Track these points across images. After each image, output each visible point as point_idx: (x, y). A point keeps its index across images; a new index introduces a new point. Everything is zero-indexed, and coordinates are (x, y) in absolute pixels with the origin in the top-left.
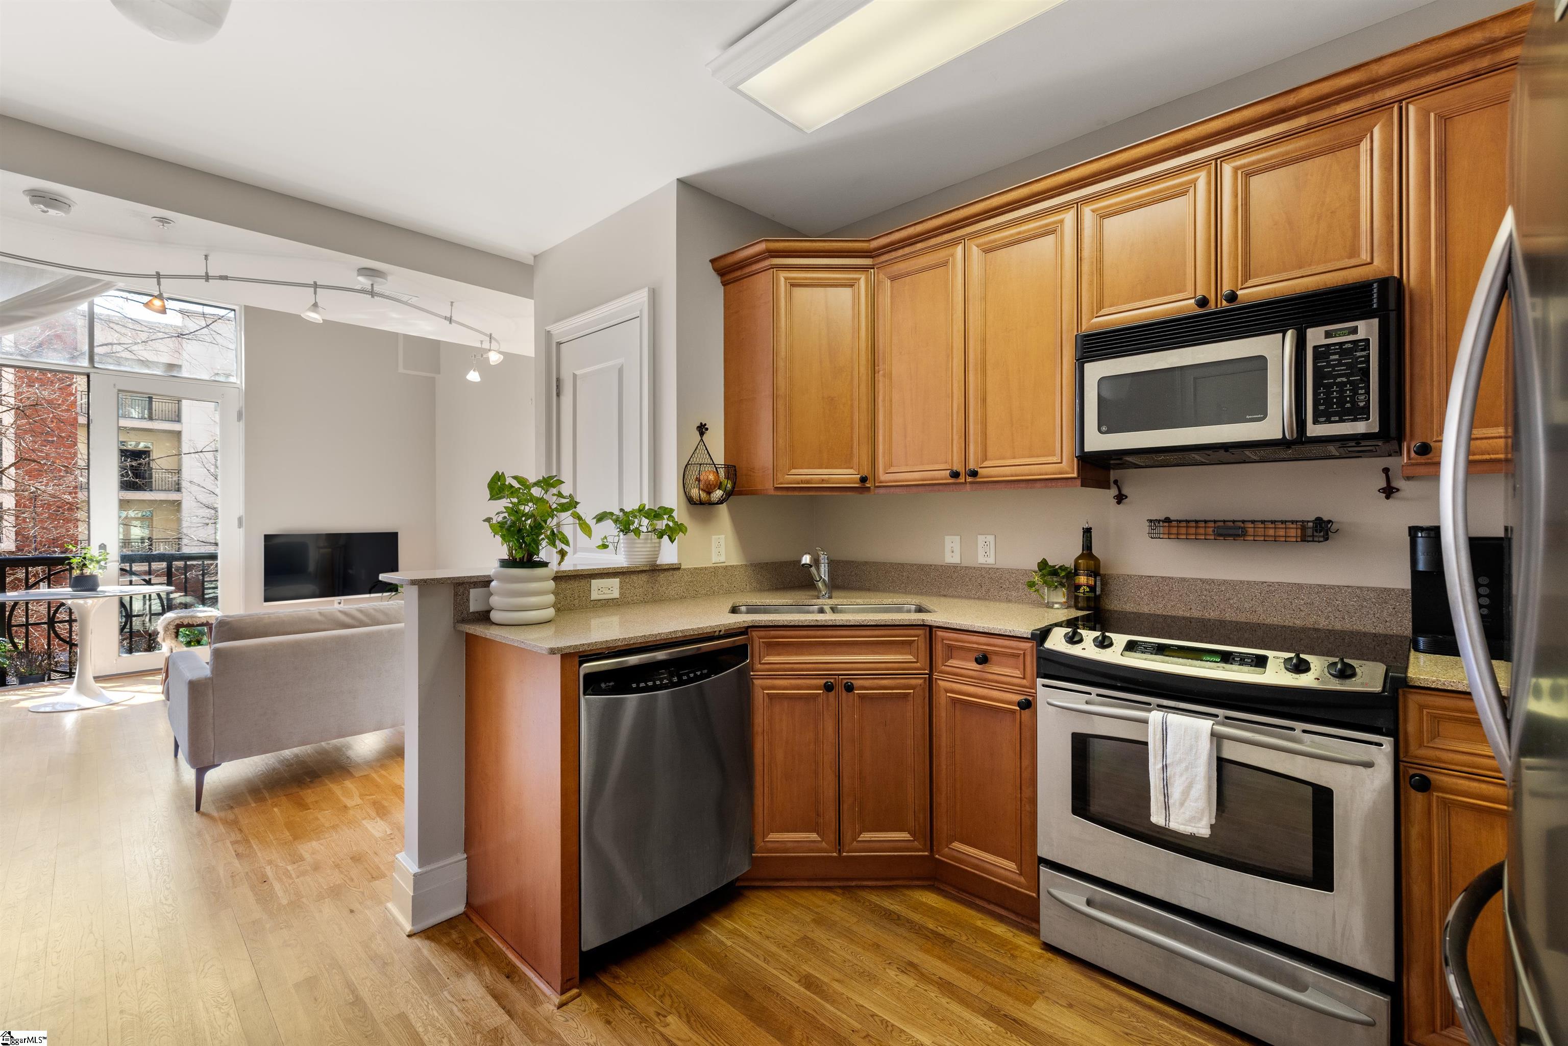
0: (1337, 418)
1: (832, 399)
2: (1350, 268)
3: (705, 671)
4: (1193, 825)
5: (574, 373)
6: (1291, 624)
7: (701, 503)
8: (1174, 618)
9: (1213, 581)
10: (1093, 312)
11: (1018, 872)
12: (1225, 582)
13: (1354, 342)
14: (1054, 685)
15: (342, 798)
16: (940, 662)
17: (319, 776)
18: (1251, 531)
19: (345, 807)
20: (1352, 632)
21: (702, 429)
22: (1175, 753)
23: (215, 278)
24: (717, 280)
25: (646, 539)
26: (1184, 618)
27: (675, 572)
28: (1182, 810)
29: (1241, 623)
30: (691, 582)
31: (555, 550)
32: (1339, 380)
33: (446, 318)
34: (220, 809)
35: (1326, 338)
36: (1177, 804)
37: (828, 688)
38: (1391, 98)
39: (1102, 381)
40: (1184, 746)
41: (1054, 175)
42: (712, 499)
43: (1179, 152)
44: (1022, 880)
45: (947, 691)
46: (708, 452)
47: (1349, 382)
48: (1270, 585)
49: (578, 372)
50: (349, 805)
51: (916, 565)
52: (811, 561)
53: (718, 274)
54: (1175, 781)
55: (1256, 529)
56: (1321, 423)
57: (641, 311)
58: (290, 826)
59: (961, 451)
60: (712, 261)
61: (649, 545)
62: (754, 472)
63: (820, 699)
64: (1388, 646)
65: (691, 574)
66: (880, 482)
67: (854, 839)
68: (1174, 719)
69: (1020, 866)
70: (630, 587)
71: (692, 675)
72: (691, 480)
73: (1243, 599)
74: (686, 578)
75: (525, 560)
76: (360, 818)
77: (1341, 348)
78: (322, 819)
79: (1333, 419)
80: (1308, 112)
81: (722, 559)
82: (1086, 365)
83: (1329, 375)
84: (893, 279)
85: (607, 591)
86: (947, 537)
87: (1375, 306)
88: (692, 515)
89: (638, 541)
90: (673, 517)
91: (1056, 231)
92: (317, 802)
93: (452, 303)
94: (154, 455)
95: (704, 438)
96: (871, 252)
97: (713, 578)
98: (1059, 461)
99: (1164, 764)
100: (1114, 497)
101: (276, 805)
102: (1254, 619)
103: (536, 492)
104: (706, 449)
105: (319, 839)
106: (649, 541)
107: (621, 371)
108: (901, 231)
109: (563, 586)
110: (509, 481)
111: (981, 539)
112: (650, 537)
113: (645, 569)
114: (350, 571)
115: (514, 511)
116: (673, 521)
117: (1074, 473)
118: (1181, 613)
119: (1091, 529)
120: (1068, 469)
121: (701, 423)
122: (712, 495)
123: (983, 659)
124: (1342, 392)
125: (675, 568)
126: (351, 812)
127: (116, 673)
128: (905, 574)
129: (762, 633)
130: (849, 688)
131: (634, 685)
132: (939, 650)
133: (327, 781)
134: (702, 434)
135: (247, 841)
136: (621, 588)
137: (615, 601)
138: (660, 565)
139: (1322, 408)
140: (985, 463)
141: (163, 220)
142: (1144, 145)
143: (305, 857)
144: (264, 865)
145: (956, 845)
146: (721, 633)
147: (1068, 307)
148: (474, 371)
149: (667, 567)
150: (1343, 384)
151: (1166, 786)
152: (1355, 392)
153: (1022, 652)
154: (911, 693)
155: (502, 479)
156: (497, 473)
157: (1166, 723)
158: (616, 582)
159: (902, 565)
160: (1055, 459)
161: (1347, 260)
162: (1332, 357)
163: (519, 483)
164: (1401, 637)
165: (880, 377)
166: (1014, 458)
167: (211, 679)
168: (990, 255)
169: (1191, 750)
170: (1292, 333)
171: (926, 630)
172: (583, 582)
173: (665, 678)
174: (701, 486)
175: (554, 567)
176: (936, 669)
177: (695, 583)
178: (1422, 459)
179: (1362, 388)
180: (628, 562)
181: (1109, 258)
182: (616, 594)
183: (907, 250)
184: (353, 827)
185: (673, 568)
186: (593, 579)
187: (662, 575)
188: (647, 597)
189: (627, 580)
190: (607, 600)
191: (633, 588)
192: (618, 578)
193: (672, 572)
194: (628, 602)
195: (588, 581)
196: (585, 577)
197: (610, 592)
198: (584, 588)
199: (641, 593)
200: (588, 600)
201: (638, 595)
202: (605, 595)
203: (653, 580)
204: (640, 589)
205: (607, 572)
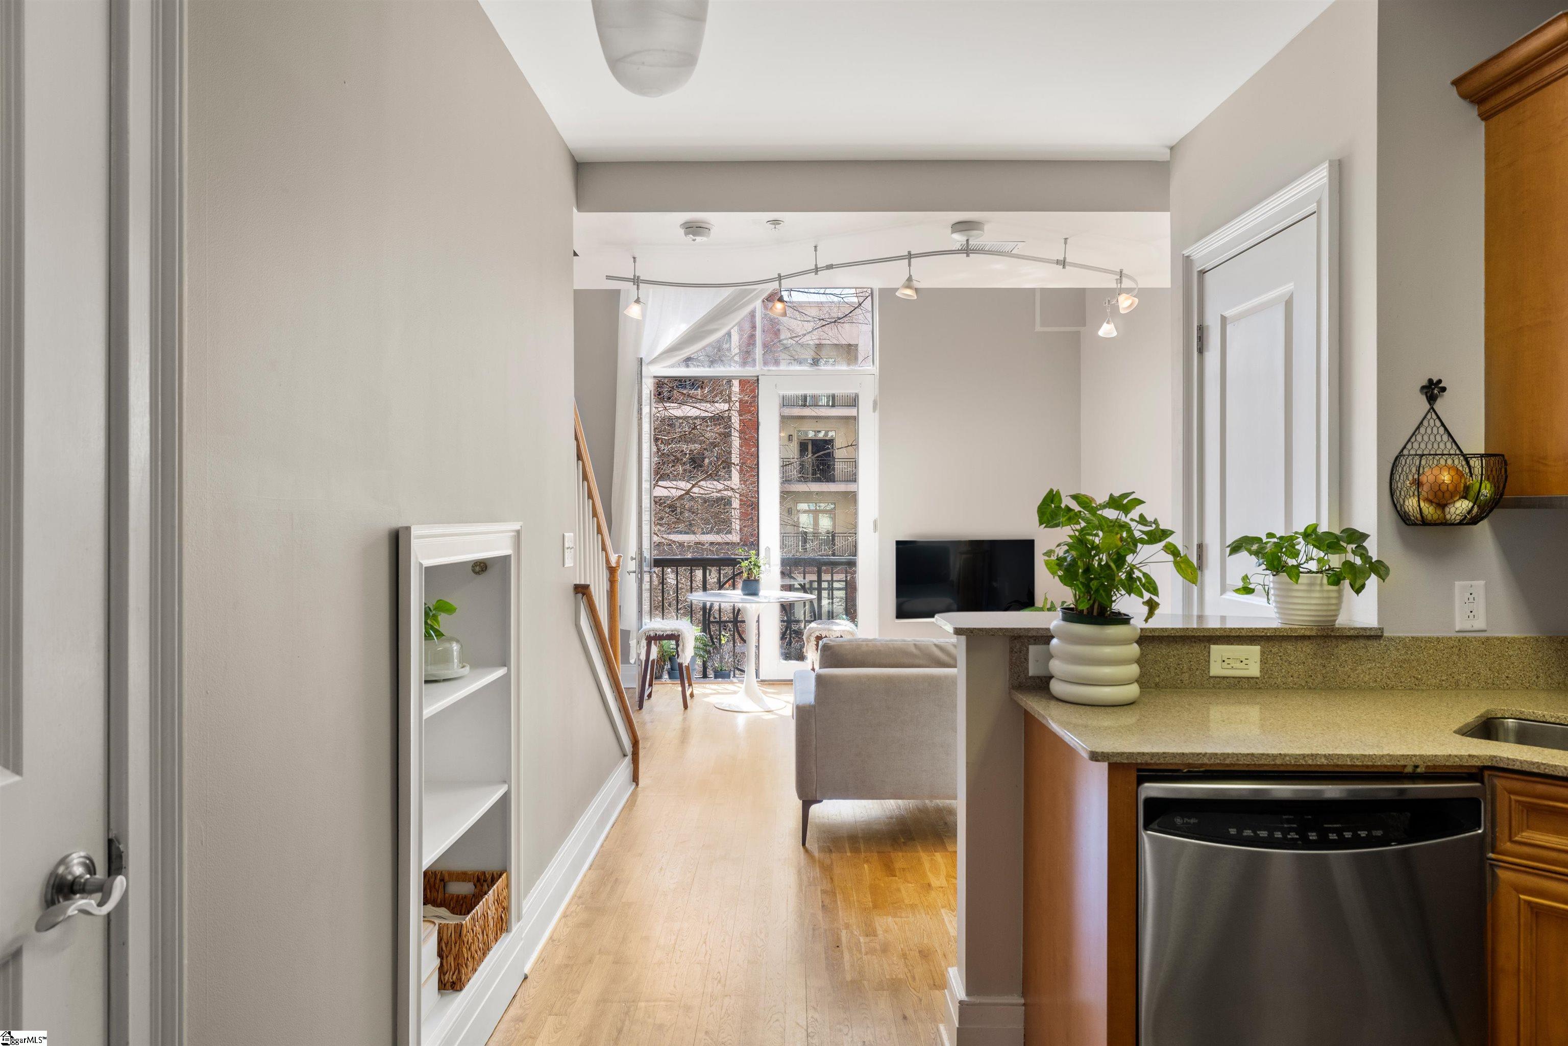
3: (1379, 833)
5: (1222, 315)
7: (1424, 522)
15: (928, 873)
17: (913, 839)
19: (929, 885)
21: (1433, 390)
23: (823, 268)
24: (1472, 113)
25: (1311, 584)
27: (1370, 643)
30: (1406, 661)
31: (1141, 600)
33: (1058, 262)
34: (822, 849)
42: (1448, 517)
46: (1446, 429)
49: (1227, 314)
50: (933, 885)
53: (1472, 102)
57: (1319, 203)
58: (874, 890)
60: (1459, 81)
61: (1317, 595)
65: (1405, 646)
70: (1280, 662)
71: (1348, 835)
72: (1405, 482)
74: (1394, 654)
75: (1095, 613)
76: (940, 904)
78: (903, 892)
81: (1479, 625)
85: (1238, 665)
88: (1408, 544)
89: (1296, 587)
90: (1365, 548)
92: (904, 869)
93: (1066, 239)
94: (838, 444)
95: (1438, 406)
97: (1455, 658)
101: (867, 861)
103: (1111, 514)
104: (1443, 425)
105: (895, 916)
106: (1317, 589)
107: (1289, 304)
109: (1164, 652)
110: (1067, 502)
112: (1319, 582)
113: (1308, 633)
114: (995, 584)
115: (1081, 543)
116: (1361, 556)
121: (1431, 380)
122: (1447, 510)
125: (1372, 636)
126: (933, 894)
127: (777, 679)
129: (1517, 785)
131: (1233, 831)
133: (919, 848)
134: (1432, 399)
135: (833, 893)
136: (1263, 662)
137: (1252, 681)
138: (1339, 629)
141: (776, 222)
143: (878, 933)
144: (841, 927)
146: (1419, 770)
148: (1108, 323)
149: (1352, 633)
155: (1056, 500)
156: (1052, 491)
158: (1254, 652)
163: (1079, 504)
167: (814, 707)
172: (1197, 648)
173: (1291, 830)
174: (1424, 494)
175: (1138, 623)
177: (1415, 663)
180: (1281, 619)
182: (1254, 670)
184: (930, 913)
185: (1365, 634)
186: (1214, 644)
187: (1344, 646)
188: (1314, 680)
189: (1275, 650)
190: (1237, 679)
191: (1286, 664)
192: (1259, 645)
193: (1364, 642)
194: (1276, 685)
195: (1205, 646)
196: (1199, 640)
197: (1242, 665)
198: (1197, 657)
199: (1301, 673)
200: (1204, 675)
201: (1296, 675)
202: (1233, 670)
203: (1326, 654)
204: (1300, 667)
205: (1237, 634)
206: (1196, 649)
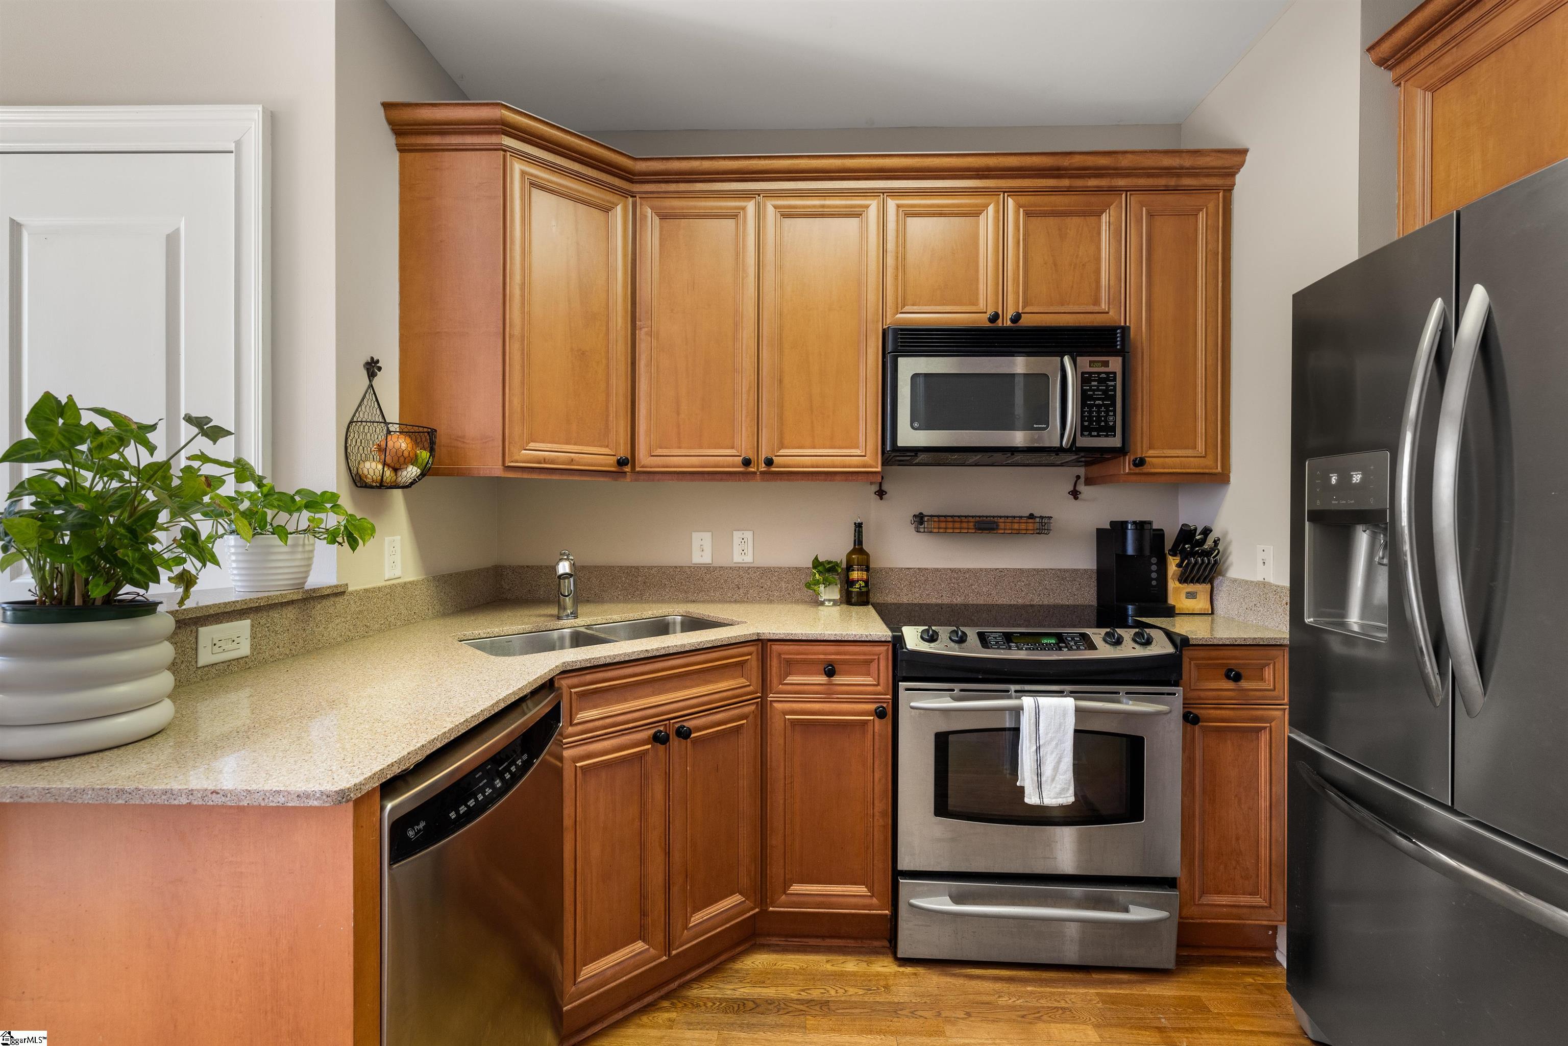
0: (1096, 433)
1: (583, 353)
2: (1096, 313)
3: (526, 757)
4: (1063, 796)
6: (1015, 603)
7: (378, 484)
8: (928, 606)
9: (960, 570)
10: (897, 308)
11: (869, 894)
12: (969, 570)
13: (1107, 373)
14: (918, 687)
16: (775, 681)
18: (1002, 525)
20: (1054, 606)
21: (372, 368)
22: (1047, 734)
24: (390, 140)
25: (295, 546)
26: (937, 605)
27: (337, 599)
28: (1054, 785)
29: (981, 605)
30: (361, 612)
32: (1097, 402)
35: (1090, 366)
36: (1049, 781)
37: (659, 739)
38: (1121, 187)
39: (915, 377)
40: (1054, 725)
41: (869, 156)
43: (978, 175)
44: (875, 901)
45: (785, 713)
46: (379, 406)
47: (1103, 405)
48: (1002, 570)
51: (655, 567)
52: (571, 569)
53: (393, 130)
54: (1046, 760)
55: (1006, 524)
56: (1085, 436)
57: (239, 143)
59: (753, 435)
60: (387, 106)
62: (464, 442)
63: (649, 758)
64: (1076, 613)
65: (361, 599)
66: (643, 467)
67: (686, 927)
68: (1044, 701)
69: (871, 889)
70: (267, 634)
71: (513, 769)
73: (981, 585)
74: (354, 608)
77: (1098, 377)
79: (1093, 434)
80: (1071, 177)
81: (398, 573)
82: (900, 359)
83: (1091, 398)
84: (663, 217)
85: (229, 646)
86: (695, 535)
87: (1118, 347)
90: (340, 506)
91: (861, 215)
95: (375, 382)
96: (634, 175)
97: (388, 602)
98: (863, 454)
99: (1038, 745)
100: (875, 493)
102: (990, 601)
104: (377, 401)
106: (300, 549)
107: (172, 241)
108: (681, 161)
111: (737, 535)
112: (301, 542)
113: (295, 597)
116: (346, 514)
117: (877, 468)
118: (934, 601)
119: (862, 523)
120: (871, 462)
121: (372, 358)
122: (399, 473)
123: (830, 672)
124: (1099, 412)
125: (338, 593)
128: (640, 579)
129: (575, 681)
130: (683, 734)
131: (453, 815)
132: (774, 666)
134: (371, 375)
136: (253, 637)
137: (241, 661)
138: (309, 590)
139: (1086, 424)
140: (781, 451)
142: (954, 157)
145: (796, 888)
147: (872, 296)
149: (327, 592)
150: (1099, 406)
151: (1039, 764)
152: (1107, 412)
153: (876, 657)
154: (744, 724)
157: (1038, 707)
158: (244, 626)
159: (637, 568)
160: (858, 452)
161: (1092, 306)
162: (1093, 383)
164: (1083, 606)
165: (641, 335)
166: (814, 448)
168: (788, 222)
169: (1060, 727)
170: (1068, 358)
171: (757, 645)
172: (182, 635)
173: (486, 785)
174: (387, 458)
176: (771, 690)
177: (366, 613)
178: (1137, 470)
179: (1111, 411)
181: (911, 258)
182: (245, 649)
183: (683, 187)
185: (337, 591)
186: (202, 626)
187: (319, 606)
188: (296, 646)
189: (263, 621)
190: (227, 664)
191: (273, 635)
192: (248, 618)
193: (333, 599)
194: (264, 660)
195: (191, 631)
196: (185, 624)
197: (234, 645)
198: (182, 647)
199: (286, 642)
200: (190, 667)
201: (281, 645)
202: (225, 653)
203: (305, 617)
204: (285, 635)
205: (232, 609)
206: (180, 636)
